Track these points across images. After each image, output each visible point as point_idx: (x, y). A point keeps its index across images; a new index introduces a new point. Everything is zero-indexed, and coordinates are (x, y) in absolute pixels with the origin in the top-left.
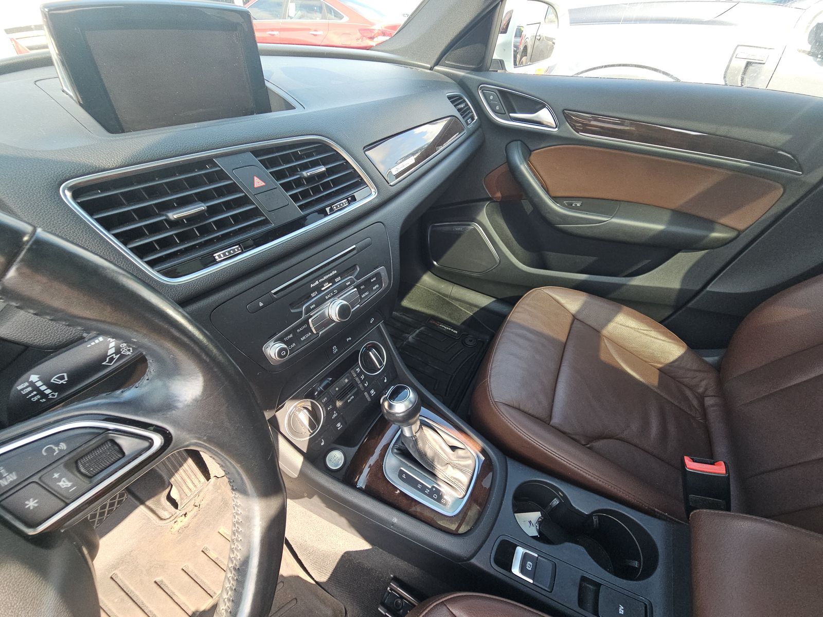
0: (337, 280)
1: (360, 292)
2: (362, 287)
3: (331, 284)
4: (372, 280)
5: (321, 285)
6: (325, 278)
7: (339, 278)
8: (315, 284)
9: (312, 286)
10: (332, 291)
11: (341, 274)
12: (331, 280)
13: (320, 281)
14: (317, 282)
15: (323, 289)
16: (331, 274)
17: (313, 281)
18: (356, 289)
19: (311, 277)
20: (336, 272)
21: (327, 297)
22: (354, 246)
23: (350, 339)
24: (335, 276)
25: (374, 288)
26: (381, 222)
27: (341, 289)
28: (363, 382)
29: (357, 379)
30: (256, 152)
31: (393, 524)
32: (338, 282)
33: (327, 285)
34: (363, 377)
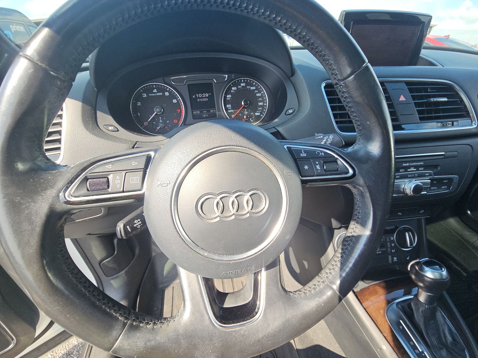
0: (420, 169)
1: (432, 184)
2: (435, 182)
3: (416, 169)
4: (444, 181)
5: (409, 167)
6: (414, 164)
7: (423, 169)
8: (406, 165)
9: (404, 165)
10: (414, 174)
11: (426, 167)
12: (417, 167)
13: (410, 164)
14: (408, 164)
15: (408, 170)
16: (419, 164)
17: (406, 162)
18: (430, 181)
19: (405, 160)
20: (423, 163)
21: (409, 176)
22: (443, 153)
23: (401, 214)
24: (421, 166)
25: (443, 187)
26: (471, 146)
27: (421, 176)
28: (392, 248)
29: (388, 244)
30: (408, 83)
31: (381, 349)
32: (421, 171)
33: (412, 169)
34: (393, 245)
